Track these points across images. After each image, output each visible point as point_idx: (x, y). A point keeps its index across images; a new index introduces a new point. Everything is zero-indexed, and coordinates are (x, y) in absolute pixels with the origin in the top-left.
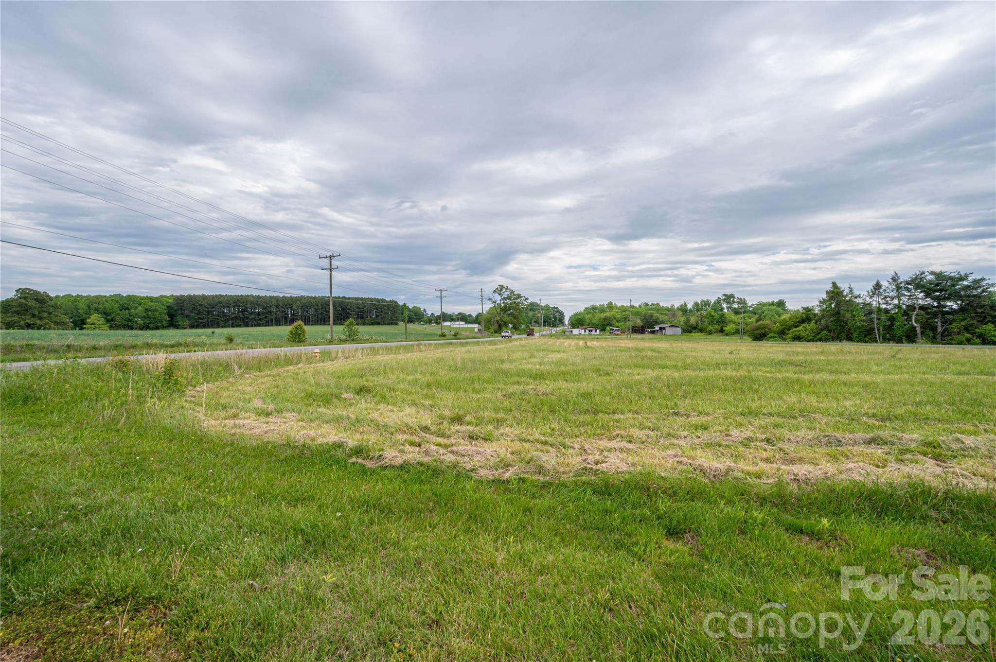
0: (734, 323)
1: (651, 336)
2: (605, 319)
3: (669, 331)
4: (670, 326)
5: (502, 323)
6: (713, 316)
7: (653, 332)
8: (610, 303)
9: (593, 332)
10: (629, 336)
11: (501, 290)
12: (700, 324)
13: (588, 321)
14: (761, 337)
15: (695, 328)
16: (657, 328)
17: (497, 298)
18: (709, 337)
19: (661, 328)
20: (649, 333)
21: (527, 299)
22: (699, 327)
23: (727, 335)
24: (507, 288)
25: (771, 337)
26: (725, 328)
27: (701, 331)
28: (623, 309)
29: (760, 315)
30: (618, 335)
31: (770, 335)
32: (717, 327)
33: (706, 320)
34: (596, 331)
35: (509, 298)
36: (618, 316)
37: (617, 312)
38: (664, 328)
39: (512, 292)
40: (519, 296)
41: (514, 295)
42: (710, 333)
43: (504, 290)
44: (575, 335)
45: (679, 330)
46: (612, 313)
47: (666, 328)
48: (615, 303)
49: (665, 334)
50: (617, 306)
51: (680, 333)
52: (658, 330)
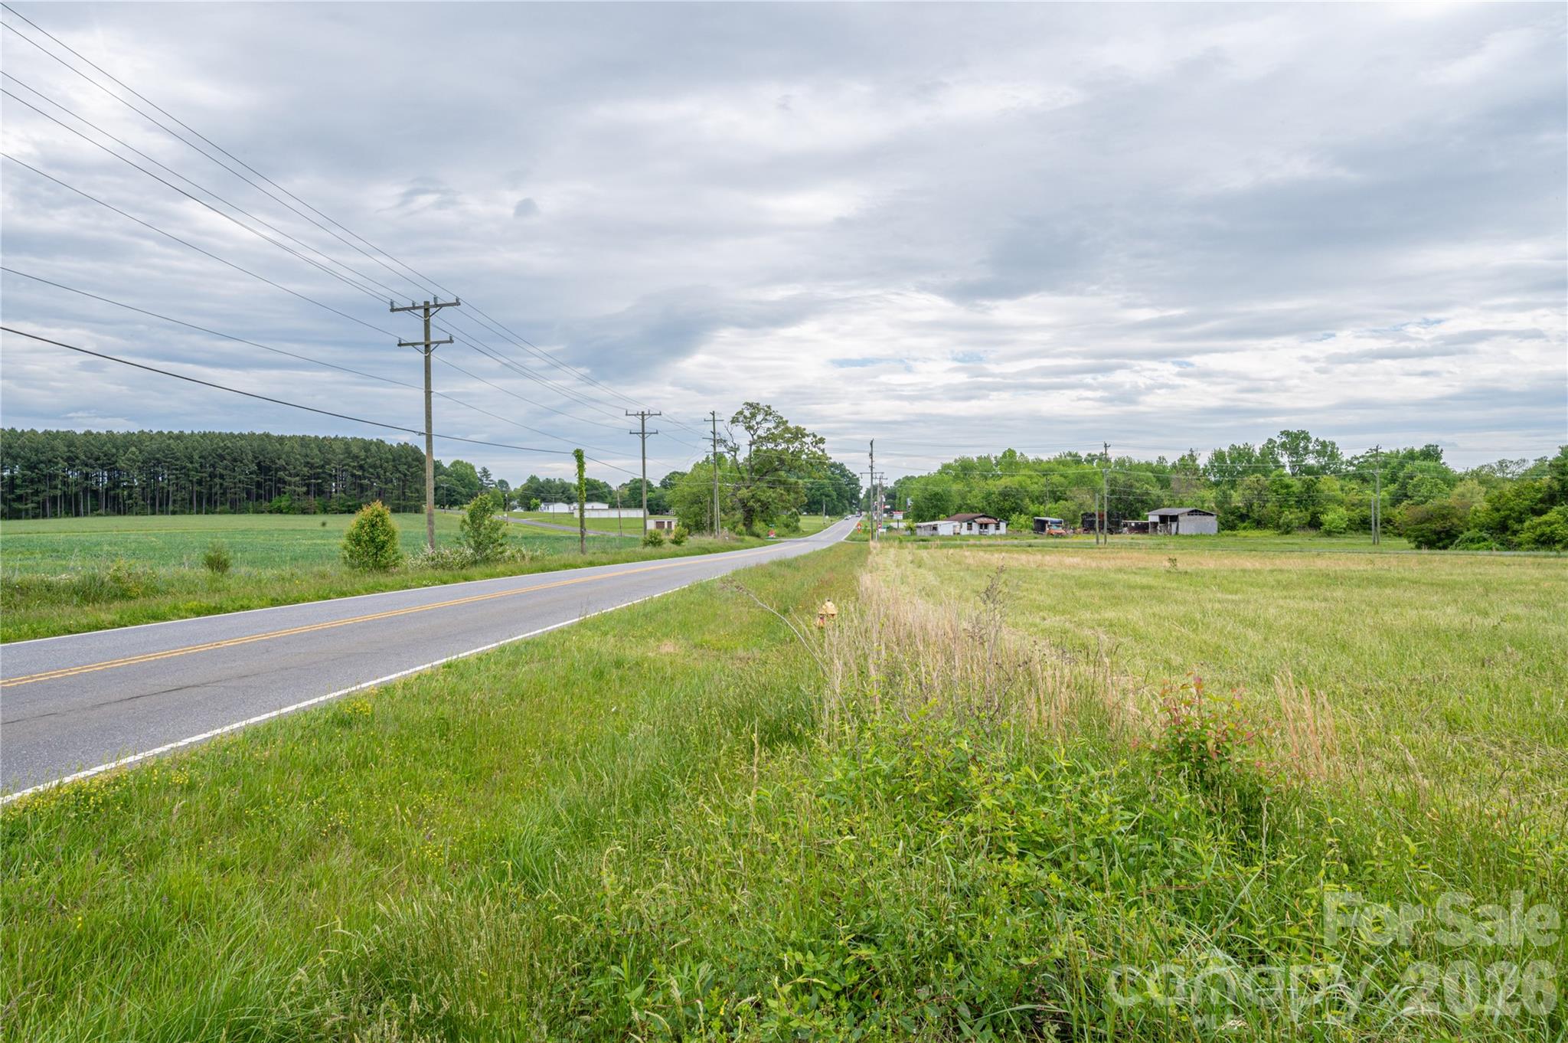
0: (1341, 503)
1: (1140, 538)
2: (1005, 495)
3: (1187, 525)
4: (1191, 513)
5: (757, 506)
6: (1287, 487)
7: (1143, 529)
9: (992, 529)
10: (1102, 540)
11: (753, 416)
12: (1255, 507)
13: (958, 501)
14: (1440, 540)
15: (1243, 517)
16: (1153, 518)
17: (742, 438)
18: (1288, 539)
19: (1164, 519)
20: (1132, 530)
21: (822, 441)
22: (1256, 516)
23: (1329, 533)
24: (768, 412)
25: (1472, 541)
26: (1323, 518)
27: (1259, 524)
28: (1044, 470)
30: (1059, 535)
31: (1467, 534)
32: (1306, 516)
33: (1273, 497)
34: (998, 527)
35: (771, 438)
36: (1034, 488)
37: (1030, 477)
38: (1175, 518)
39: (781, 422)
40: (798, 434)
41: (787, 430)
42: (1287, 530)
43: (759, 418)
44: (943, 538)
45: (1212, 523)
46: (1017, 478)
47: (1180, 518)
48: (1022, 454)
49: (1177, 533)
50: (1028, 462)
51: (1215, 532)
52: (1155, 524)
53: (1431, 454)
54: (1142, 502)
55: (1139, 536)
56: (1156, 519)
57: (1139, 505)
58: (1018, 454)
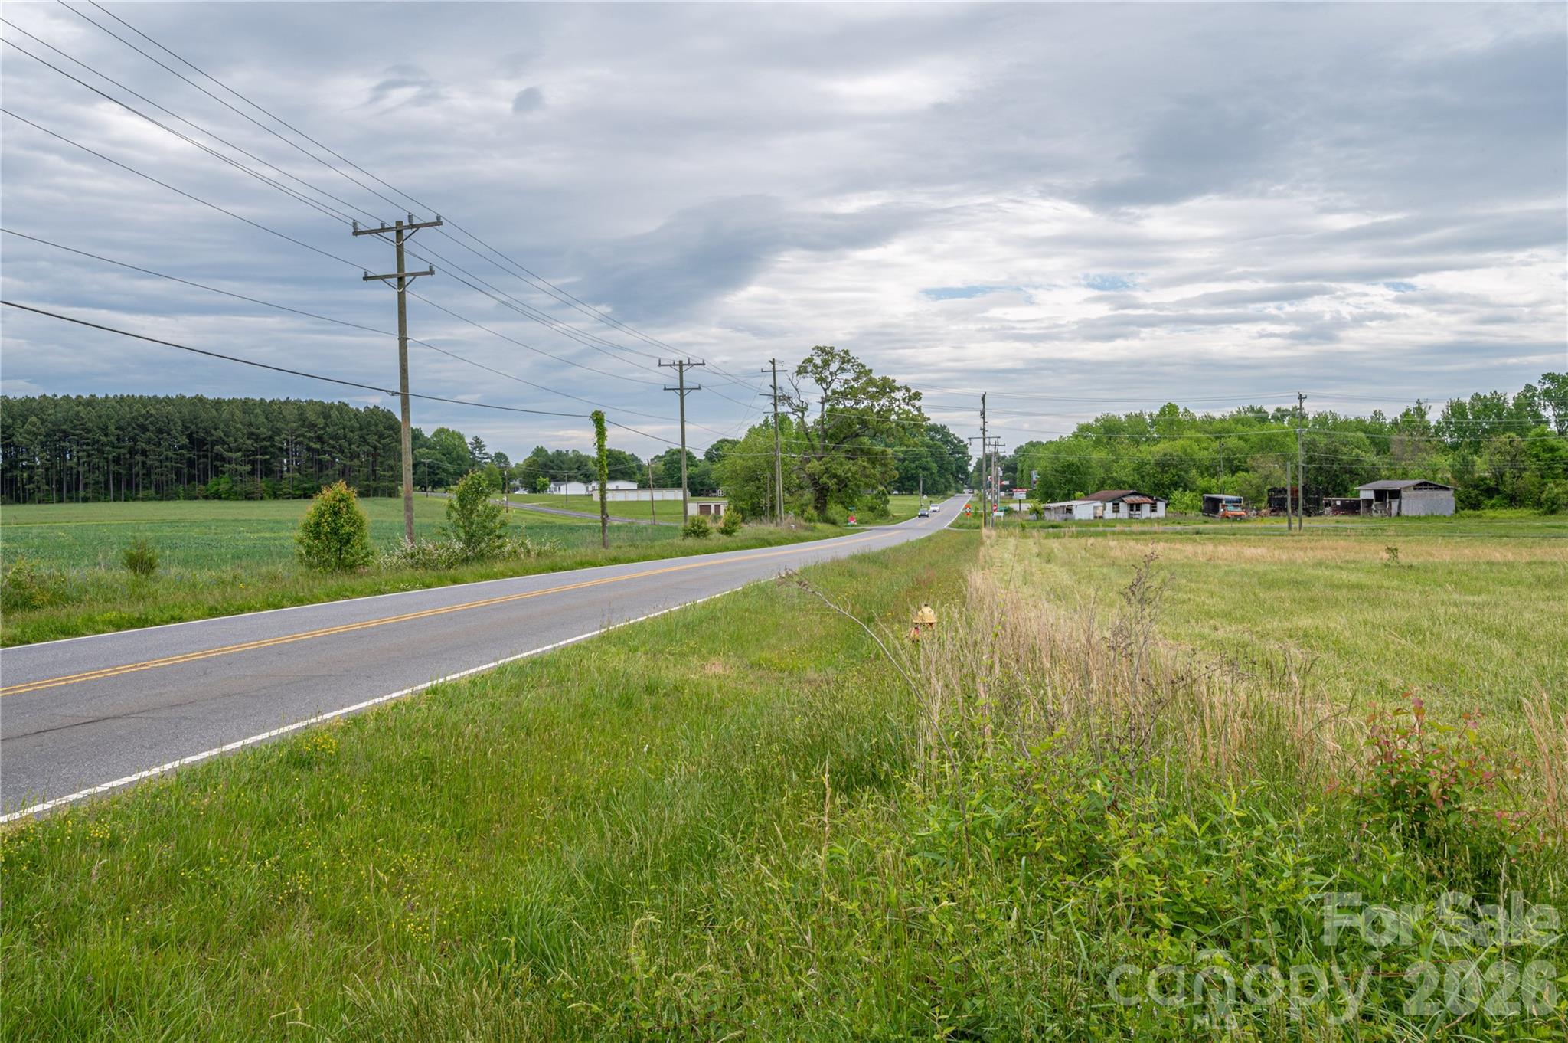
1: (1347, 521)
2: (1164, 465)
3: (1413, 504)
4: (1418, 487)
5: (832, 483)
6: (1553, 450)
7: (1352, 508)
8: (1171, 409)
9: (1146, 512)
10: (1295, 524)
11: (826, 364)
12: (1508, 477)
13: (1100, 473)
15: (1491, 492)
16: (1366, 494)
17: (811, 393)
19: (1380, 495)
20: (1337, 510)
21: (917, 396)
22: (1508, 490)
24: (846, 359)
27: (1515, 499)
28: (1217, 430)
30: (1237, 518)
33: (1532, 464)
34: (1154, 509)
35: (850, 393)
36: (1204, 456)
37: (1198, 441)
38: (1396, 494)
39: (863, 372)
40: (886, 387)
41: (871, 382)
42: (1551, 508)
43: (834, 367)
44: (1081, 523)
45: (1446, 500)
46: (1180, 443)
47: (1403, 494)
48: (1186, 410)
49: (1398, 514)
50: (1194, 420)
51: (1452, 512)
52: (1369, 502)
54: (1351, 472)
55: (1347, 518)
56: (1371, 495)
57: (1346, 477)
58: (1181, 410)
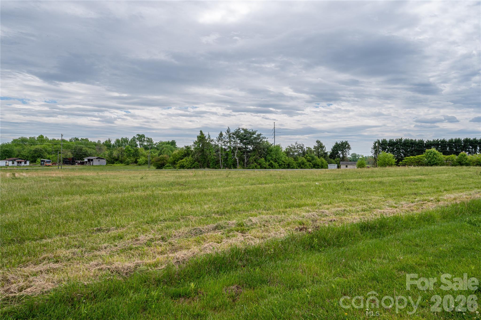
0: (145, 156)
1: (81, 166)
2: (36, 151)
3: (96, 162)
4: (97, 158)
6: (130, 151)
7: (82, 163)
8: (41, 137)
9: (23, 164)
10: (60, 167)
12: (120, 157)
13: (17, 153)
14: (161, 166)
15: (117, 160)
16: (86, 160)
18: (127, 167)
19: (89, 160)
20: (79, 164)
22: (120, 159)
23: (140, 165)
25: (167, 166)
26: (138, 160)
27: (121, 162)
28: (54, 142)
29: (161, 151)
30: (49, 166)
31: (167, 165)
32: (133, 159)
33: (125, 154)
34: (25, 163)
36: (49, 149)
37: (49, 145)
38: (92, 160)
42: (128, 164)
45: (104, 162)
46: (43, 145)
47: (94, 160)
48: (46, 137)
49: (92, 165)
50: (48, 140)
51: (105, 164)
52: (86, 162)
53: (173, 143)
54: (85, 155)
55: (82, 166)
56: (87, 160)
57: (83, 156)
58: (45, 137)
